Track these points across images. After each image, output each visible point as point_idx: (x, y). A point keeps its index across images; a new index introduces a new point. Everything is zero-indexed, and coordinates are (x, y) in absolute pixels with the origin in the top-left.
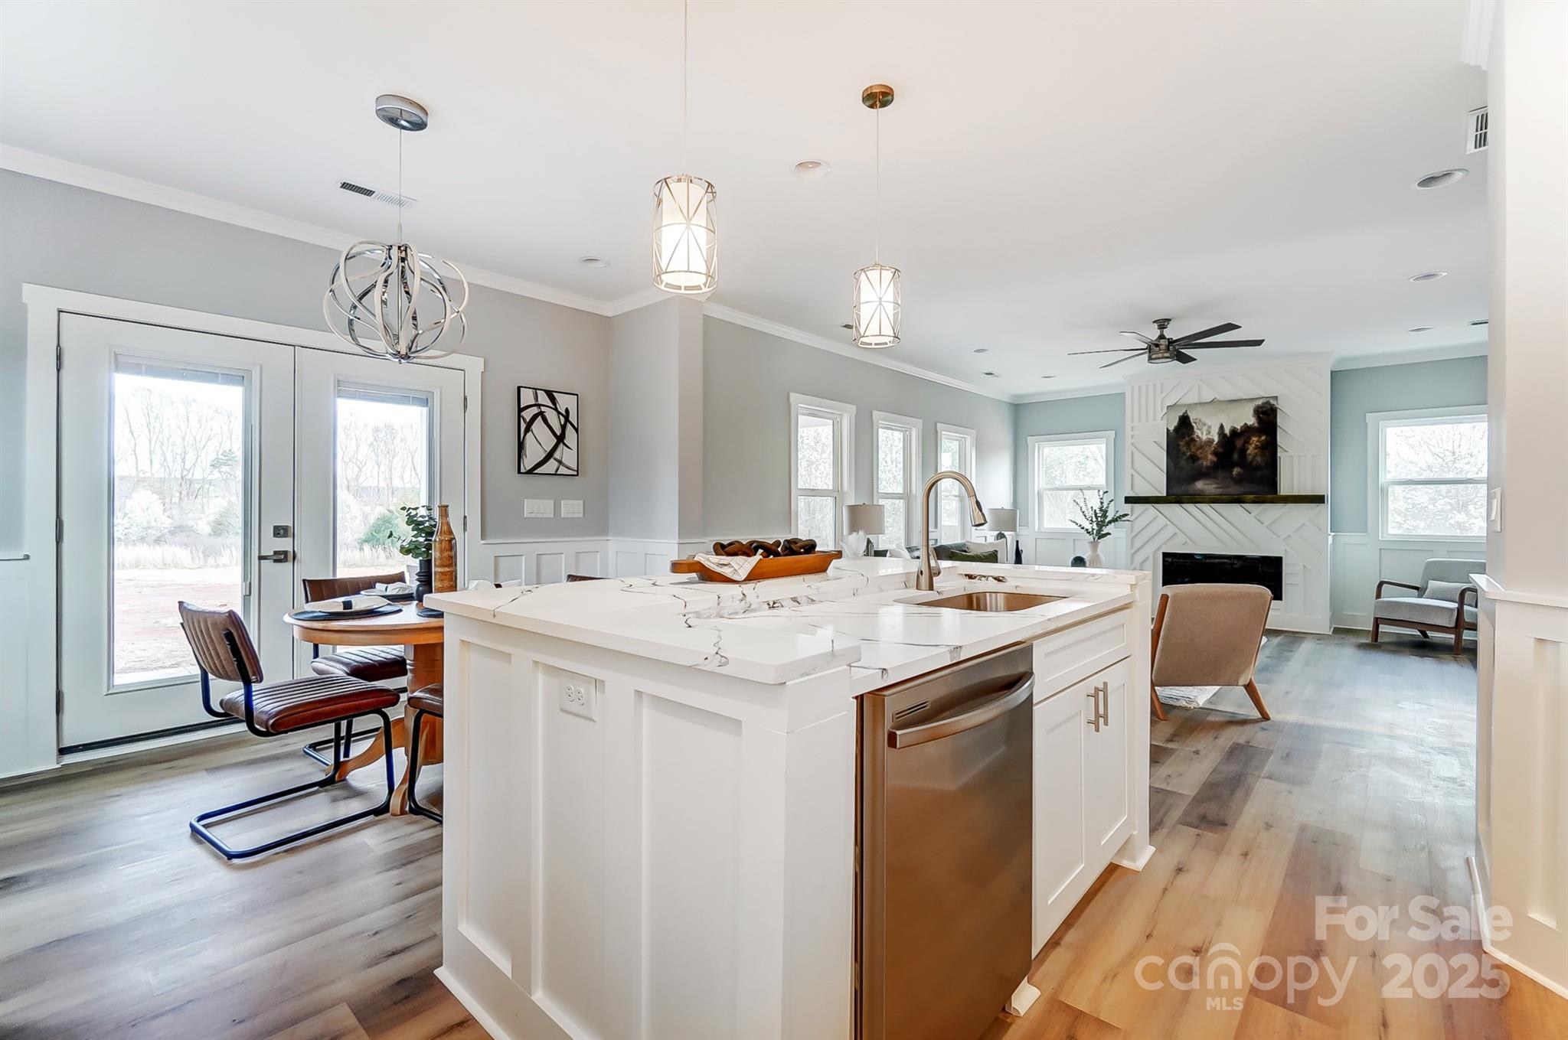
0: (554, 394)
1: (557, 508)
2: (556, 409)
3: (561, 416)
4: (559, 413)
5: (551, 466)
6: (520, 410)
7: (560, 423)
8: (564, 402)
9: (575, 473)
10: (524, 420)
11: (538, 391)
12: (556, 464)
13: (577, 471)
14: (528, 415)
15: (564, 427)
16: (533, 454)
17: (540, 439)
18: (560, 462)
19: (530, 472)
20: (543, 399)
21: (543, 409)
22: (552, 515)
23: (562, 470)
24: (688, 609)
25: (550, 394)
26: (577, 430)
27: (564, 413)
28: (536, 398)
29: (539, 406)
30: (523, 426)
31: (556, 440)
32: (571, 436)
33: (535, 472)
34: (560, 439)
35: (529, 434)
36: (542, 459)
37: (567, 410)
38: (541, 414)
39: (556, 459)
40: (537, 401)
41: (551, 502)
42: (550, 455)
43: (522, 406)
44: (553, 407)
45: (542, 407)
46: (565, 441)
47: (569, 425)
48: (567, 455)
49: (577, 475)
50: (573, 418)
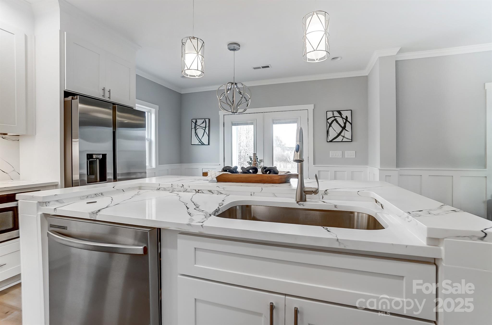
0: (341, 111)
1: (343, 154)
2: (342, 117)
3: (344, 119)
4: (343, 118)
5: (340, 138)
6: (327, 119)
7: (344, 122)
8: (344, 114)
9: (351, 141)
10: (329, 123)
11: (334, 112)
12: (342, 137)
13: (352, 140)
14: (330, 121)
15: (345, 124)
16: (332, 134)
17: (336, 129)
18: (344, 137)
19: (331, 141)
20: (336, 114)
21: (336, 118)
22: (341, 157)
23: (345, 140)
24: (160, 187)
25: (339, 112)
26: (351, 124)
27: (345, 118)
28: (333, 114)
29: (334, 117)
30: (328, 125)
31: (342, 129)
32: (348, 126)
33: (333, 141)
34: (344, 128)
35: (331, 128)
36: (336, 136)
37: (347, 117)
38: (335, 120)
39: (342, 136)
40: (334, 115)
41: (341, 152)
42: (339, 134)
43: (327, 118)
44: (341, 116)
45: (335, 117)
46: (346, 129)
47: (347, 123)
48: (347, 134)
49: (352, 141)
50: (349, 119)
